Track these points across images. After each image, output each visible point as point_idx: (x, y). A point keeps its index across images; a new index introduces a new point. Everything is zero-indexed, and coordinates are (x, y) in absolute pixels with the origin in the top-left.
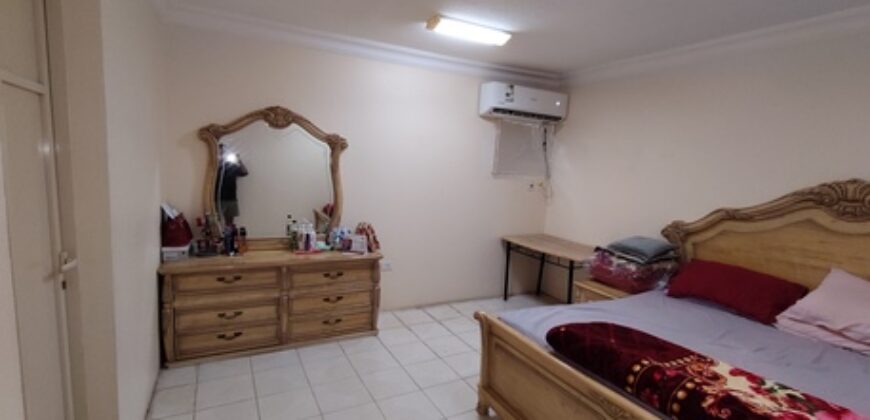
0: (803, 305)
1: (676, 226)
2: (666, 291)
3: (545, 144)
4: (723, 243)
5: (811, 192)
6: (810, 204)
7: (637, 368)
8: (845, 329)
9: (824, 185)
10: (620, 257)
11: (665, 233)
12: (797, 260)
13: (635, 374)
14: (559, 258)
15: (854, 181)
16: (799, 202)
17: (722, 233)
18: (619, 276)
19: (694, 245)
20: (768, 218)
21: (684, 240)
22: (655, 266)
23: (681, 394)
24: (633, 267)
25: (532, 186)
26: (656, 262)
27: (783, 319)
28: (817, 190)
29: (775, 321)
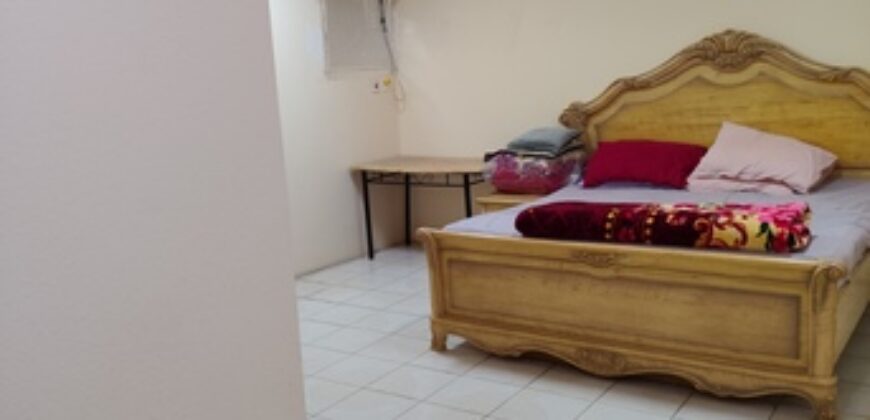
0: (706, 163)
1: (575, 109)
2: (582, 183)
3: (383, 21)
4: (625, 119)
5: (697, 48)
6: (697, 60)
7: (611, 216)
8: (741, 173)
9: (706, 39)
10: (525, 156)
11: (565, 120)
12: (694, 121)
13: (610, 220)
14: (447, 175)
15: (729, 32)
16: (689, 60)
17: (625, 107)
18: (529, 178)
19: (598, 127)
20: (664, 82)
21: (585, 124)
22: (565, 158)
23: (650, 221)
24: (543, 163)
25: (377, 86)
26: (564, 153)
27: (692, 180)
28: (701, 45)
29: (686, 183)
